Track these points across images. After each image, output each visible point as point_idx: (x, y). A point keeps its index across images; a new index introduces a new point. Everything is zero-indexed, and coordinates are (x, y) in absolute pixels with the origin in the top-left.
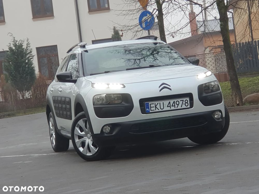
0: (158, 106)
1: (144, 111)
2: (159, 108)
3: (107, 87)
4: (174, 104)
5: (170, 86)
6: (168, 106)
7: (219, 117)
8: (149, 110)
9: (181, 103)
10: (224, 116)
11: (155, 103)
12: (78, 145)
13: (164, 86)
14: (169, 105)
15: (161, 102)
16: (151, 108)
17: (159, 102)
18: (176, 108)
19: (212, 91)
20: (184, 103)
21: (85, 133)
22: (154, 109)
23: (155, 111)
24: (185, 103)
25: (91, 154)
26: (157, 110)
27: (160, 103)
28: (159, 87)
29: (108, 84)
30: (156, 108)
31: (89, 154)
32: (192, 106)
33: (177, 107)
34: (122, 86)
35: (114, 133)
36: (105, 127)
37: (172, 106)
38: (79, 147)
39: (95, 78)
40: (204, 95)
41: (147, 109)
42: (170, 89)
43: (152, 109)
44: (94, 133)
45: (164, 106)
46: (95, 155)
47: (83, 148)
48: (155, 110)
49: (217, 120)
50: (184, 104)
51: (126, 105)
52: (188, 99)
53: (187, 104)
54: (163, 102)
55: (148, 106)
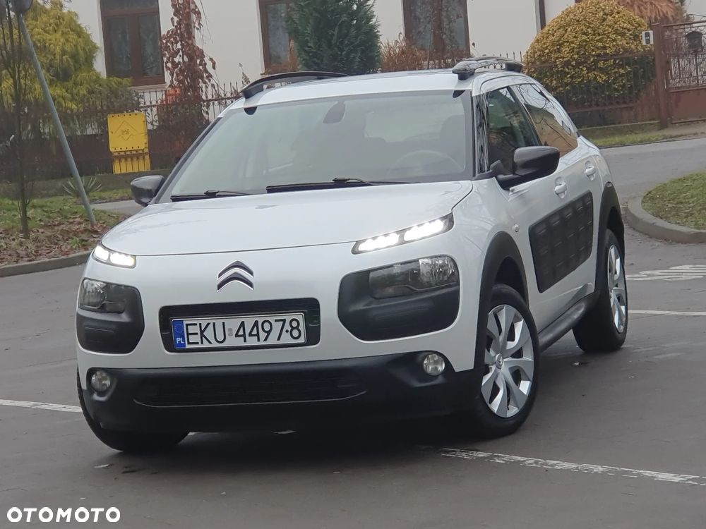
0: (209, 333)
1: (170, 345)
2: (212, 339)
4: (255, 328)
5: (251, 273)
6: (237, 335)
8: (184, 340)
9: (277, 327)
11: (201, 322)
13: (237, 273)
14: (241, 333)
15: (219, 322)
16: (190, 336)
17: (212, 322)
18: (262, 343)
20: (287, 327)
22: (196, 339)
23: (200, 346)
24: (289, 329)
26: (206, 345)
27: (214, 324)
28: (220, 275)
30: (204, 339)
32: (313, 336)
33: (266, 340)
37: (250, 335)
41: (178, 340)
42: (250, 284)
43: (192, 339)
45: (227, 332)
48: (200, 343)
50: (287, 331)
52: (300, 317)
53: (295, 333)
54: (223, 321)
55: (181, 329)
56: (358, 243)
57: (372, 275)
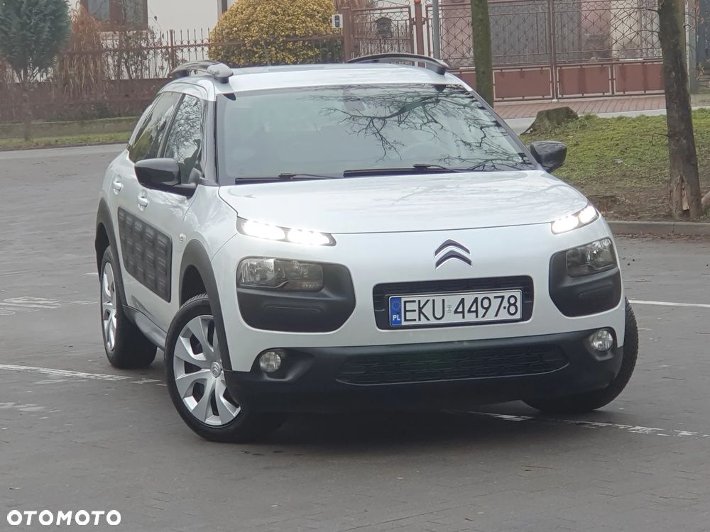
0: (427, 310)
1: (383, 321)
2: (430, 316)
3: (283, 237)
4: (475, 305)
5: (468, 251)
6: (456, 312)
7: (608, 345)
8: (400, 317)
9: (496, 303)
10: (620, 343)
11: (419, 299)
12: (182, 389)
13: (451, 251)
14: (460, 309)
15: (438, 298)
16: (407, 313)
17: (431, 299)
18: (480, 319)
19: (592, 271)
20: (505, 304)
21: (207, 356)
22: (415, 315)
23: (417, 323)
24: (507, 305)
25: (219, 423)
26: (424, 321)
27: (434, 300)
28: (437, 252)
29: (286, 229)
30: (422, 316)
31: (213, 421)
32: (527, 314)
33: (484, 316)
34: (327, 240)
35: (290, 377)
36: (267, 355)
37: (469, 311)
38: (186, 396)
39: (249, 196)
40: (569, 283)
41: (395, 317)
42: (469, 262)
43: (409, 316)
44: (234, 369)
45: (446, 309)
46: (231, 427)
47: (198, 400)
48: (417, 320)
49: (599, 358)
50: (505, 308)
51: (333, 297)
52: (518, 294)
53: (512, 309)
54: (443, 297)
55: (398, 305)
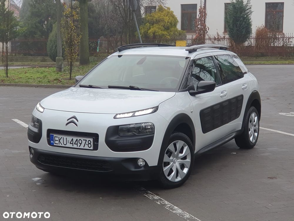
0: (61, 141)
2: (62, 144)
4: (77, 142)
5: (78, 121)
6: (70, 143)
8: (53, 142)
9: (84, 142)
11: (59, 136)
13: (73, 120)
14: (72, 143)
15: (65, 137)
16: (56, 141)
17: (62, 137)
18: (78, 147)
20: (87, 143)
23: (58, 145)
24: (88, 144)
26: (60, 145)
28: (68, 120)
30: (60, 143)
32: (96, 147)
33: (80, 146)
37: (75, 144)
40: (113, 139)
41: (52, 142)
42: (77, 125)
45: (67, 142)
50: (87, 144)
52: (92, 140)
53: (90, 146)
54: (66, 137)
55: (53, 138)
56: (117, 114)
57: (120, 127)
